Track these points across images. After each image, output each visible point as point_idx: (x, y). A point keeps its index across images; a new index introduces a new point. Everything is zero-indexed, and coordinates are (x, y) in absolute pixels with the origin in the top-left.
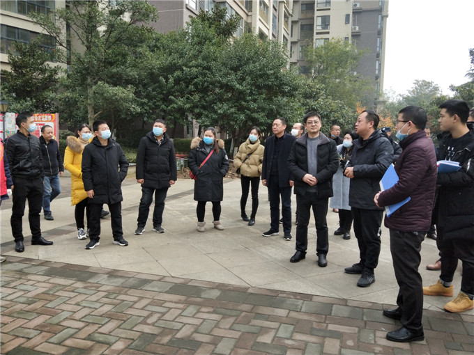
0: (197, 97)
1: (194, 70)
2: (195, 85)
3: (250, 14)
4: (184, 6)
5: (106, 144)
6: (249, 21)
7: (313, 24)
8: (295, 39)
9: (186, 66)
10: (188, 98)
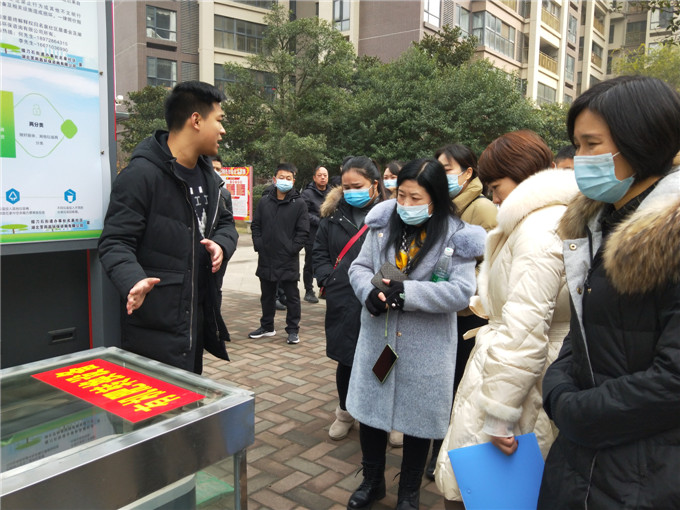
0: (401, 144)
1: (401, 112)
2: (402, 130)
3: (527, 21)
4: (421, 25)
5: (282, 198)
6: (525, 31)
7: (645, 22)
8: (616, 46)
9: (393, 108)
10: (391, 146)
